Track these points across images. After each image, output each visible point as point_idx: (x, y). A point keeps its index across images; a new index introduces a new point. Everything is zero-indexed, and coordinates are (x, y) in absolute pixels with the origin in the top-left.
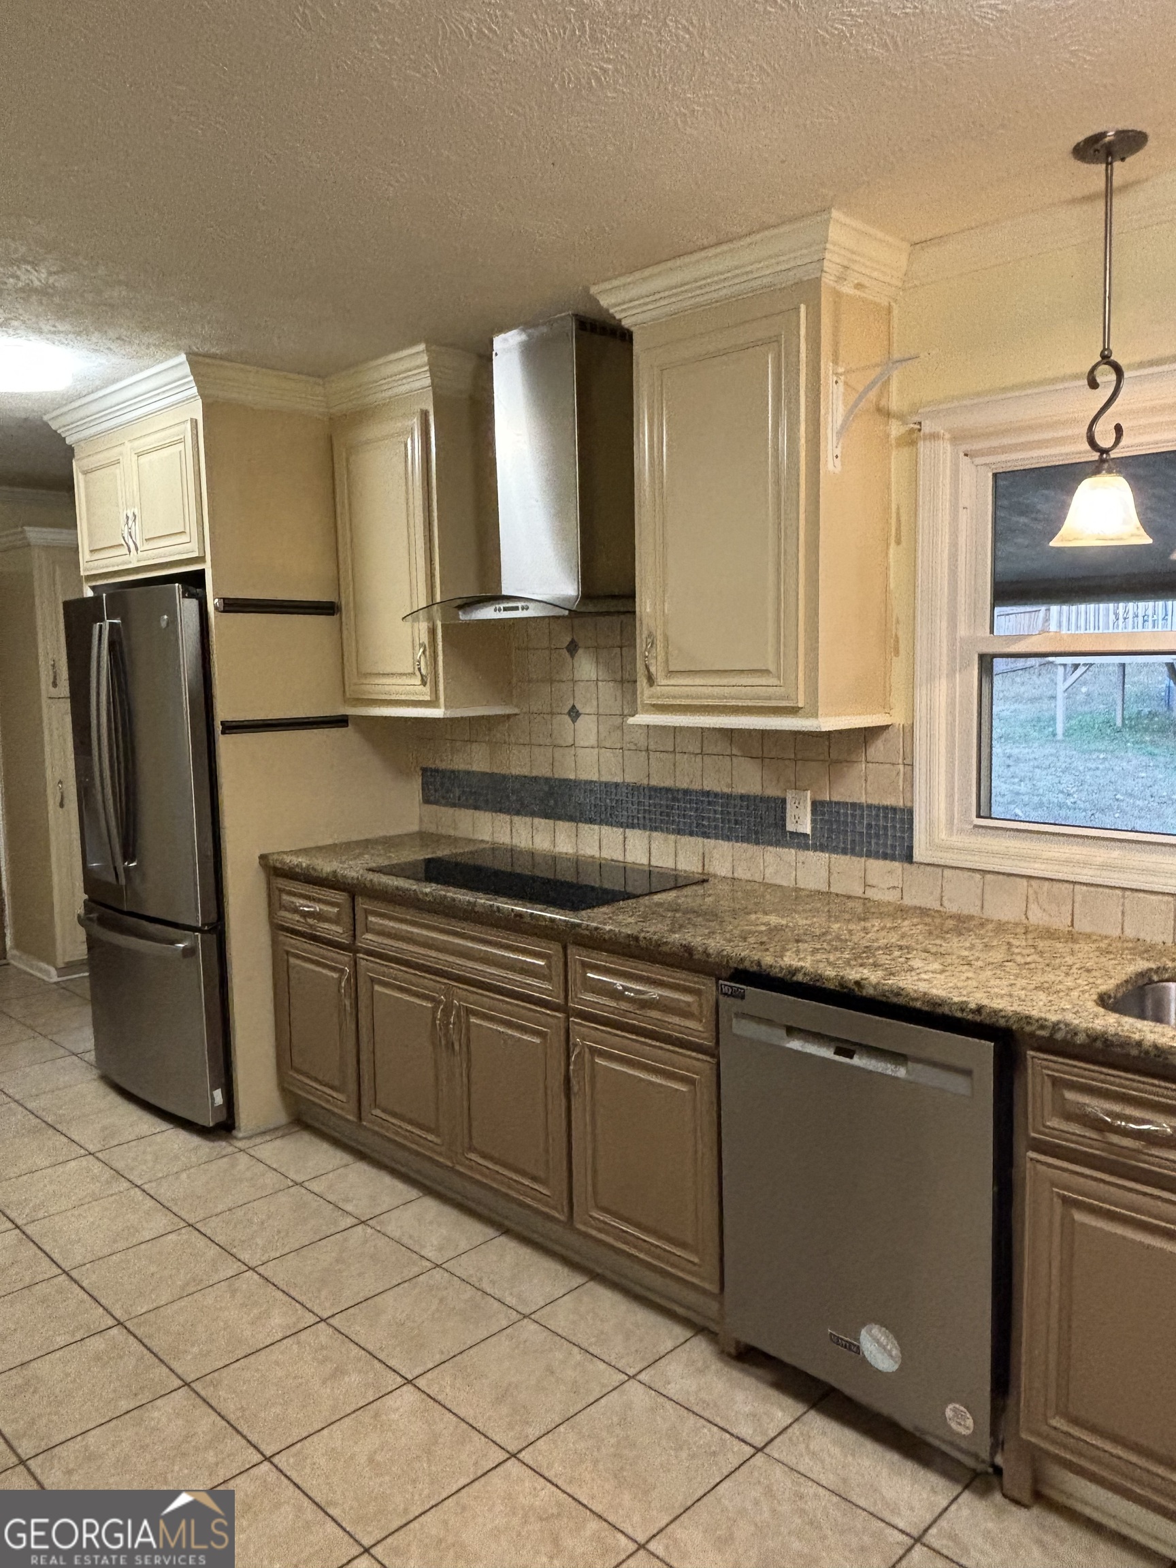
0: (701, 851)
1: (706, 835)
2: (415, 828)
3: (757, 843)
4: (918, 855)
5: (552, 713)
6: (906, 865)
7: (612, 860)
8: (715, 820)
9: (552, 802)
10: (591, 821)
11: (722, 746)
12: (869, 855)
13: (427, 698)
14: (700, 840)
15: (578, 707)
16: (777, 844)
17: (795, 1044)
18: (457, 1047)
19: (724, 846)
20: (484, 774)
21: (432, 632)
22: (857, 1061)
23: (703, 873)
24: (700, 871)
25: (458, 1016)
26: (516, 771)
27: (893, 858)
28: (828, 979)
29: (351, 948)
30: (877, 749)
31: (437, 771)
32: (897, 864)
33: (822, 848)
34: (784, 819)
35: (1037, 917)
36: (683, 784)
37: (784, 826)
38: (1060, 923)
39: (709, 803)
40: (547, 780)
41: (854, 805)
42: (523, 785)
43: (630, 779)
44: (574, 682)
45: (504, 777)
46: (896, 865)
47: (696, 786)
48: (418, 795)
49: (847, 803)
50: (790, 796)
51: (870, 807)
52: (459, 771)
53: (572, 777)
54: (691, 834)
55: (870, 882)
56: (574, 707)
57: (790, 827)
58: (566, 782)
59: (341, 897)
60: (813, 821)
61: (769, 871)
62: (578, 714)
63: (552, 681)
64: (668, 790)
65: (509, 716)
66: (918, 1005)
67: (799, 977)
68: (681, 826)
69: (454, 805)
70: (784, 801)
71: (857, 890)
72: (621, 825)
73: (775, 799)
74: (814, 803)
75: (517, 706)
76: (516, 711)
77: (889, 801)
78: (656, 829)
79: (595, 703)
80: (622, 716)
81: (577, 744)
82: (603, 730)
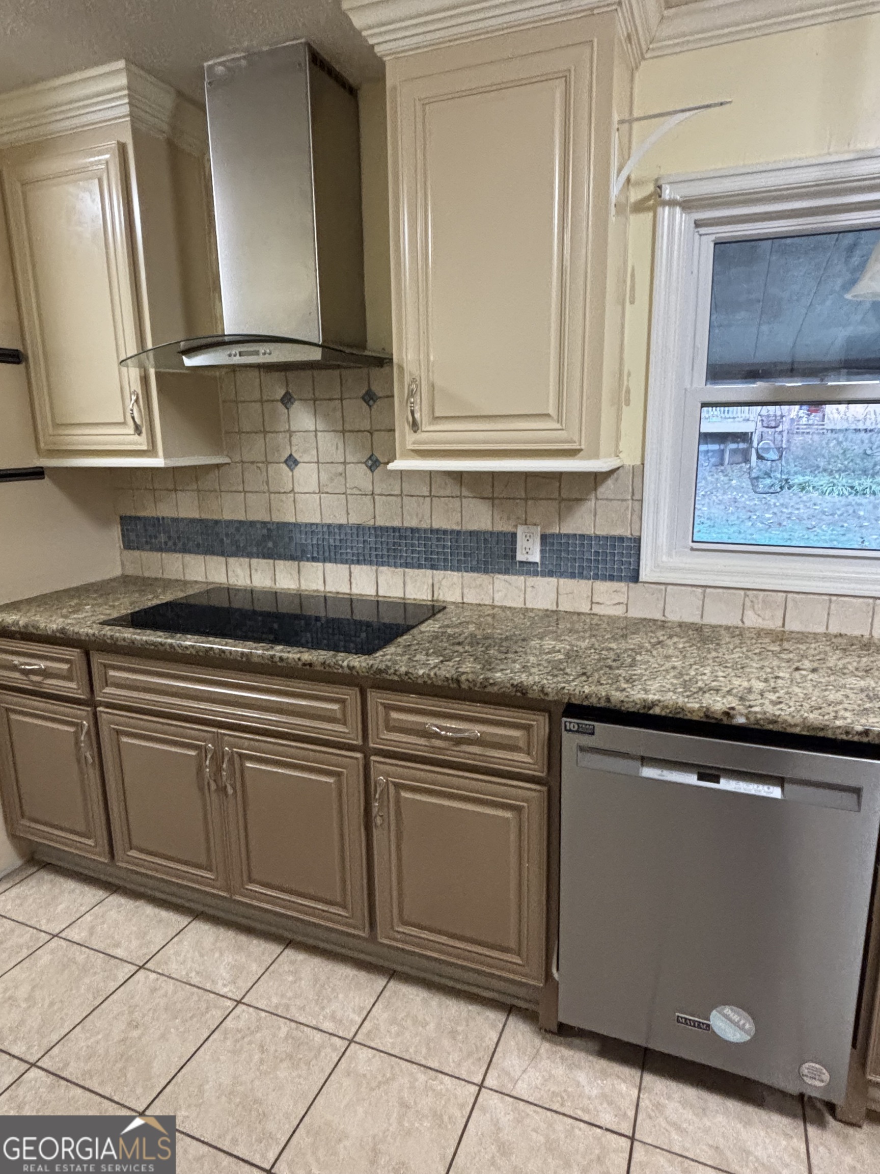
0: (430, 582)
1: (433, 567)
2: (117, 572)
3: (486, 571)
4: (643, 577)
5: (267, 463)
6: (631, 585)
7: (338, 593)
8: (444, 554)
9: (270, 544)
10: (314, 559)
11: (452, 489)
12: (596, 577)
13: (145, 448)
14: (429, 572)
15: (296, 456)
16: (506, 572)
17: (649, 772)
18: (230, 791)
19: (454, 576)
20: (192, 521)
21: (145, 380)
22: (727, 785)
23: (433, 601)
24: (430, 598)
25: (231, 762)
26: (227, 516)
27: (620, 579)
28: (692, 711)
29: (91, 703)
30: (607, 489)
31: (139, 518)
32: (623, 584)
33: (551, 574)
34: (514, 551)
35: (752, 620)
36: (411, 522)
37: (514, 557)
38: (774, 624)
39: (438, 539)
40: (264, 523)
41: (582, 536)
42: (238, 530)
43: (354, 520)
44: (291, 433)
45: (217, 522)
46: (622, 586)
47: (425, 525)
48: (119, 544)
49: (575, 535)
50: (520, 531)
51: (598, 537)
52: (163, 518)
53: (293, 520)
54: (420, 567)
55: (595, 600)
56: (291, 455)
57: (520, 557)
58: (283, 526)
59: (74, 654)
60: (542, 551)
61: (498, 597)
62: (296, 463)
63: (265, 432)
64: (394, 529)
65: (218, 466)
66: (797, 730)
67: (657, 711)
68: (409, 560)
69: (160, 550)
70: (514, 535)
71: (585, 608)
72: (345, 562)
73: (505, 534)
74: (544, 538)
75: (227, 456)
76: (227, 460)
77: (618, 532)
78: (383, 564)
79: (314, 452)
80: (345, 463)
81: (296, 490)
82: (324, 477)
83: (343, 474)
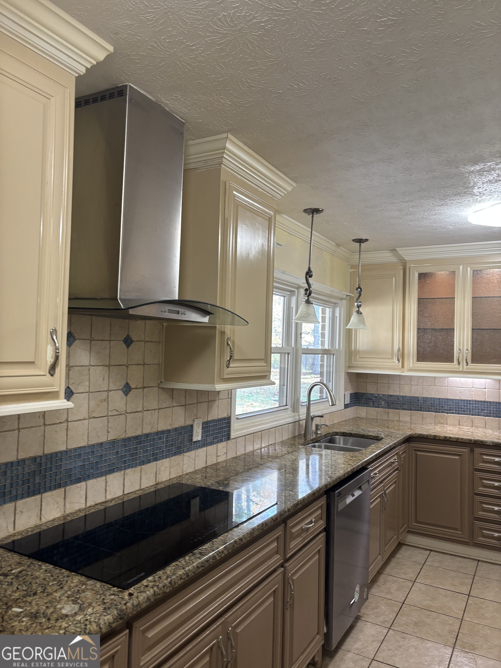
3: (181, 453)
4: (231, 436)
6: (228, 442)
12: (218, 442)
14: (155, 463)
16: (189, 450)
19: (167, 462)
22: (356, 496)
23: (156, 485)
24: (155, 483)
33: (204, 445)
34: (192, 436)
35: (255, 447)
37: (192, 439)
41: (214, 421)
43: (112, 437)
46: (225, 443)
50: (195, 423)
51: (219, 420)
55: (218, 454)
60: (202, 433)
61: (185, 468)
68: (144, 459)
71: (215, 461)
72: (104, 474)
73: (189, 426)
74: (202, 424)
77: (224, 415)
78: (129, 467)
79: (87, 383)
80: (108, 391)
81: (69, 420)
82: (93, 403)
83: (107, 400)
